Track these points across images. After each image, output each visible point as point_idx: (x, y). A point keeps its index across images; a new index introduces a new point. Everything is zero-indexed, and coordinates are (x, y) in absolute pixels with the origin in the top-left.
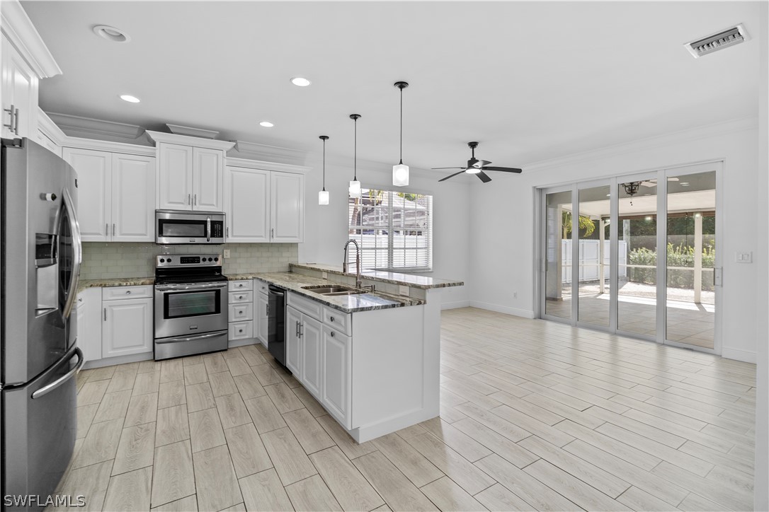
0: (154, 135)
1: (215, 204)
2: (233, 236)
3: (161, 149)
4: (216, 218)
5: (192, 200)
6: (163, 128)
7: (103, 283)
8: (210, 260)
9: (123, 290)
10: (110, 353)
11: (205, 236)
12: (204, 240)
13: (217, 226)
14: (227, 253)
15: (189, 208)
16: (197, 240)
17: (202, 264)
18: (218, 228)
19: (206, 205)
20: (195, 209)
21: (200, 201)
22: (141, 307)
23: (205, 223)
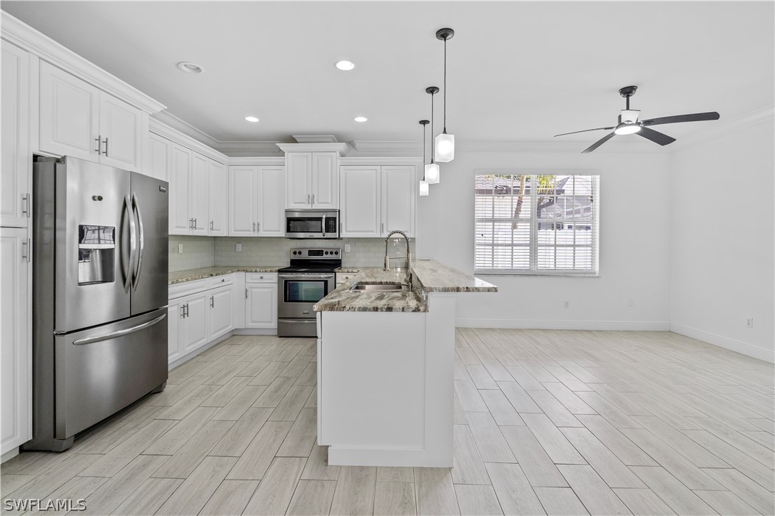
0: (283, 146)
1: (330, 202)
2: (346, 231)
3: (289, 157)
4: (330, 215)
5: (311, 199)
6: (291, 140)
7: (246, 269)
8: (331, 253)
9: (258, 275)
10: (250, 325)
11: (321, 232)
12: (320, 235)
13: (331, 222)
14: (348, 248)
15: (309, 207)
16: (316, 235)
17: (325, 257)
18: (331, 224)
19: (323, 203)
20: (315, 207)
21: (318, 200)
22: (270, 290)
23: (320, 219)
